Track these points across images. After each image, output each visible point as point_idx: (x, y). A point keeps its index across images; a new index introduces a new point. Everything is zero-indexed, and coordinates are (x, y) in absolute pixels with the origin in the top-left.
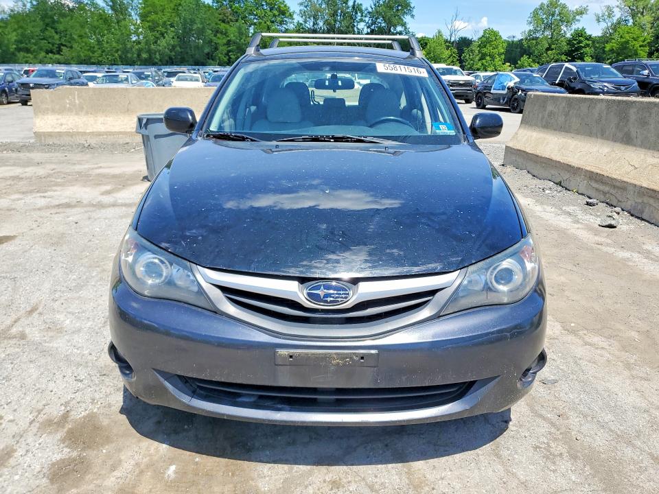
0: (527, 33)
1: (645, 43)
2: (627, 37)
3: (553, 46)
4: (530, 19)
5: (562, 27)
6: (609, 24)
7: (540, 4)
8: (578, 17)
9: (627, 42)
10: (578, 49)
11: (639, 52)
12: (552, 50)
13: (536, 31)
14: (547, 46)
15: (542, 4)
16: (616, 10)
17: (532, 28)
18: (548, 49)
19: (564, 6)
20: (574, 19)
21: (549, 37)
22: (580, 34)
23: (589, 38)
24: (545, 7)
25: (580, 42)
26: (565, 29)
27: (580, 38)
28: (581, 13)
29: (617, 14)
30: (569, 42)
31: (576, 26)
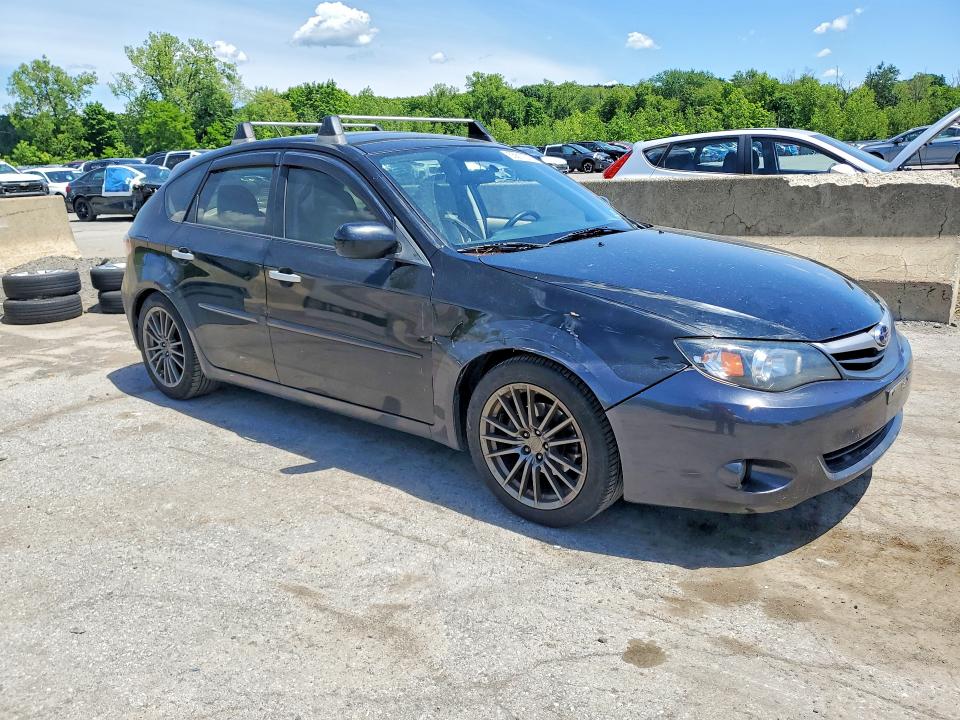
0: (13, 107)
1: (188, 123)
2: (163, 116)
3: (63, 128)
4: (11, 87)
5: (67, 100)
6: (133, 99)
7: (19, 65)
8: (85, 87)
9: (165, 123)
10: (101, 132)
11: (184, 135)
12: (63, 132)
13: (25, 105)
14: (53, 127)
15: (23, 66)
16: (136, 81)
17: (18, 100)
18: (57, 131)
19: (58, 72)
20: (80, 89)
21: (52, 114)
22: (95, 111)
23: (111, 116)
24: (30, 70)
25: (100, 122)
26: (73, 103)
27: (99, 117)
28: (89, 82)
29: (139, 87)
30: (85, 122)
31: (86, 100)
